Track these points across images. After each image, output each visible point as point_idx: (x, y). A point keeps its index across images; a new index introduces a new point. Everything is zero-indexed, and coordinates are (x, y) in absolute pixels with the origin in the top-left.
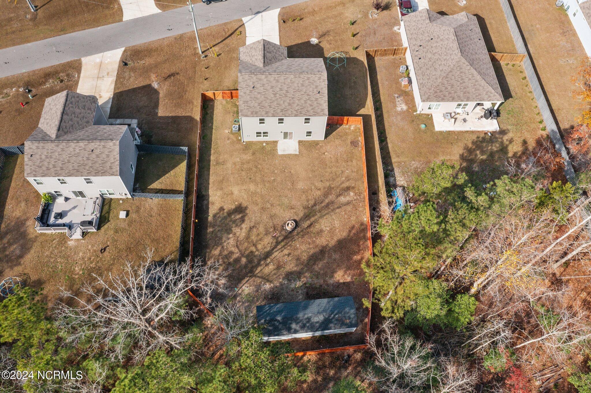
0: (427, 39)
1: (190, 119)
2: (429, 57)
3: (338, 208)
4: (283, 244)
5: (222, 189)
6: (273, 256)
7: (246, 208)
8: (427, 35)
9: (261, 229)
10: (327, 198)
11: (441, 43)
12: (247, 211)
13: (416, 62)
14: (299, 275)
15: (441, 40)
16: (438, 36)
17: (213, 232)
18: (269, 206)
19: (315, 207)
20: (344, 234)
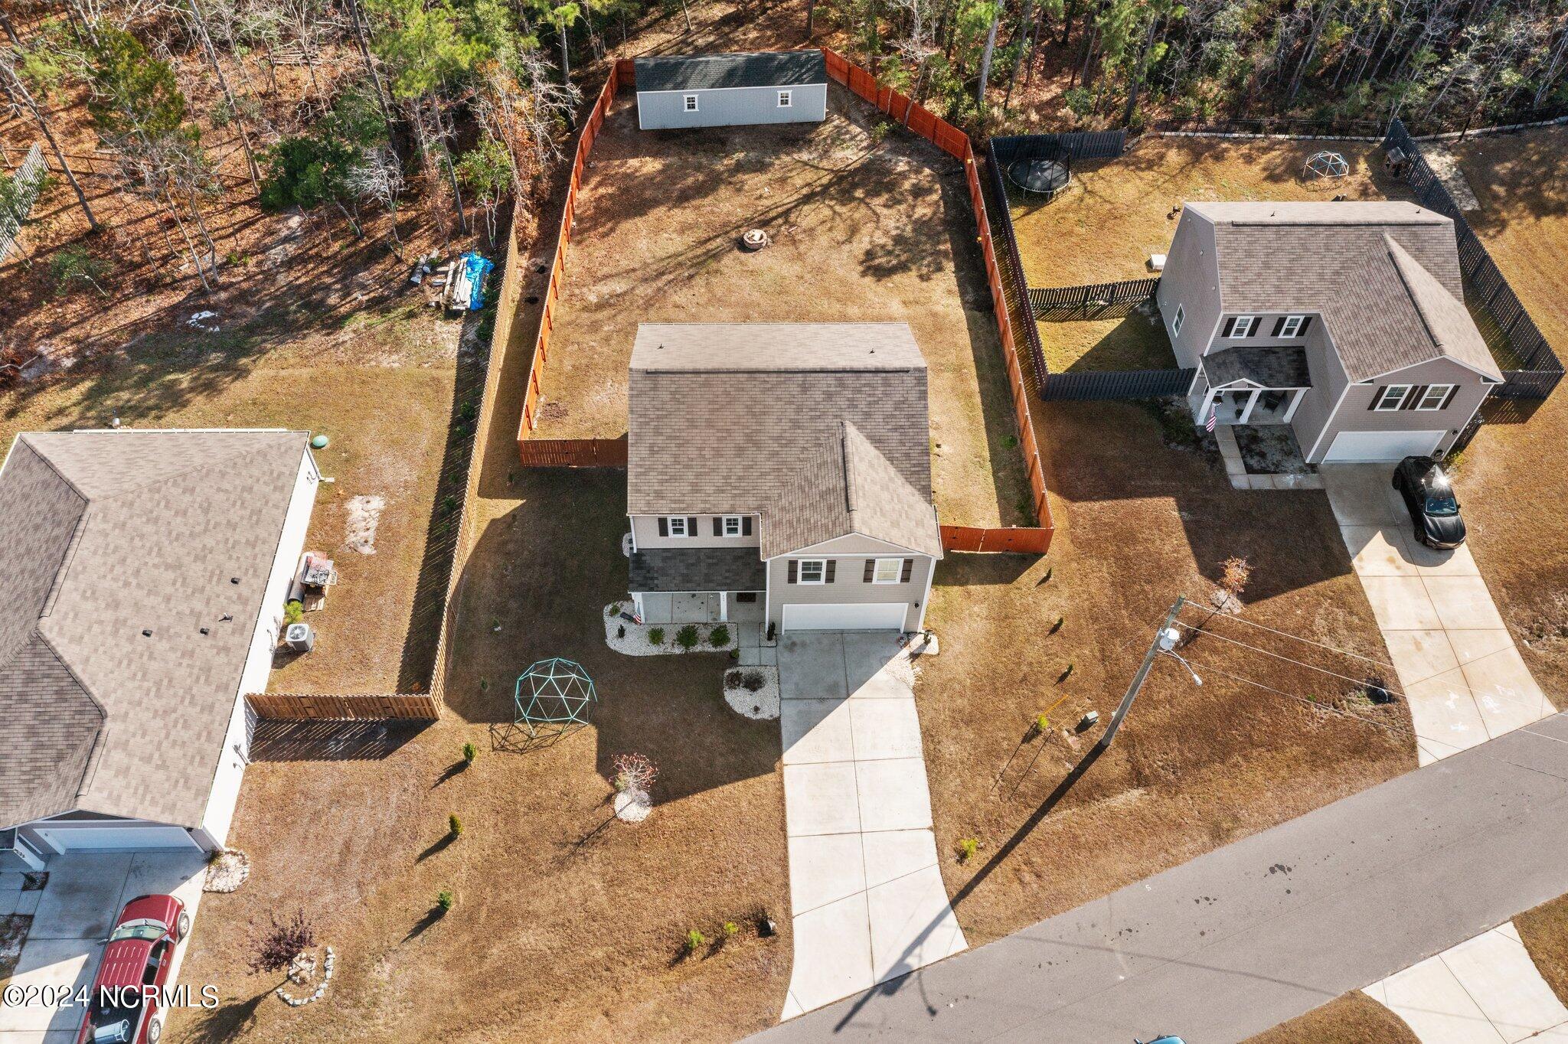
0: (163, 645)
1: (1069, 493)
2: (198, 567)
3: (634, 270)
4: (773, 214)
5: (935, 315)
6: (796, 197)
7: (864, 274)
8: (154, 666)
9: (824, 240)
10: (659, 289)
11: (122, 594)
12: (861, 268)
13: (255, 574)
14: (740, 167)
15: (115, 605)
16: (115, 632)
17: (938, 243)
18: (808, 276)
19: (692, 271)
20: (627, 225)
